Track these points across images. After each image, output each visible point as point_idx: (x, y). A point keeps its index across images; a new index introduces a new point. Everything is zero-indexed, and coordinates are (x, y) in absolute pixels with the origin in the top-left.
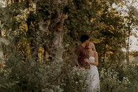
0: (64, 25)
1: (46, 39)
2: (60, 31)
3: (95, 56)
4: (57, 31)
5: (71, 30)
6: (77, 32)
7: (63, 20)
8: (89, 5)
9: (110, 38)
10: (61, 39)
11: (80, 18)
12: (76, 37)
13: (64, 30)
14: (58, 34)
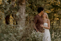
1: (13, 10)
2: (23, 5)
4: (21, 4)
9: (57, 9)
10: (24, 10)
12: (34, 9)
13: (26, 3)
14: (22, 7)
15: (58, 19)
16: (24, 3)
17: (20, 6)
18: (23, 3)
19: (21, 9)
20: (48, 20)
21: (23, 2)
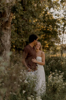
0: (12, 23)
2: (8, 30)
4: (5, 29)
6: (23, 30)
7: (11, 19)
8: (34, 7)
10: (9, 37)
11: (26, 19)
13: (12, 28)
14: (6, 32)
16: (9, 28)
17: (3, 31)
18: (7, 27)
19: (5, 35)
20: (42, 53)
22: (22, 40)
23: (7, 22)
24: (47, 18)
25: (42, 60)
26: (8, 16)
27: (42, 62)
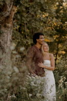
0: (14, 19)
2: (8, 27)
3: (50, 60)
4: (5, 26)
5: (20, 25)
6: (28, 28)
7: (13, 13)
10: (10, 37)
11: (33, 13)
12: (26, 34)
13: (14, 25)
14: (6, 31)
15: (64, 52)
16: (10, 25)
17: (3, 29)
18: (8, 25)
19: (5, 34)
21: (8, 23)
22: (27, 42)
23: (8, 17)
24: (61, 12)
25: (51, 64)
26: (9, 10)
27: (52, 66)
